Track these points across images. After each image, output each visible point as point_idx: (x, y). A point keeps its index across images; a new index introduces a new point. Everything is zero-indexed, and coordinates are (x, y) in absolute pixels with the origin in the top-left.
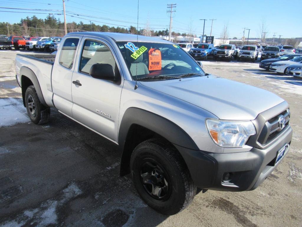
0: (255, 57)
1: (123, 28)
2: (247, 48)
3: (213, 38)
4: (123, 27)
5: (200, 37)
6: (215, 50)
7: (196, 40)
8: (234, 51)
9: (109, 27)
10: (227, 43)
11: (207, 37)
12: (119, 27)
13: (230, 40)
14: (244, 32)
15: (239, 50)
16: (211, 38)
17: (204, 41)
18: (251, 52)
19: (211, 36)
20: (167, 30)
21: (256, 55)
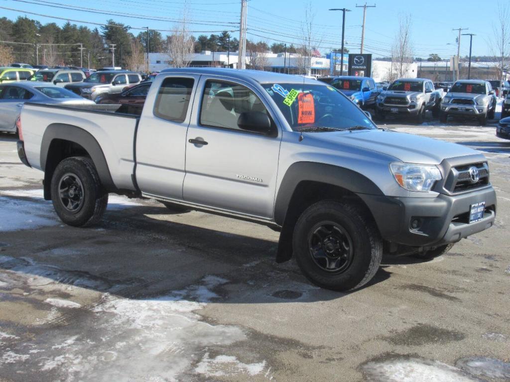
0: (485, 111)
1: (86, 28)
2: (463, 87)
3: (368, 58)
4: (84, 25)
5: (328, 56)
6: (379, 94)
7: (317, 63)
8: (429, 94)
9: (38, 23)
10: (411, 73)
11: (351, 57)
12: (72, 23)
13: (419, 64)
14: (458, 40)
15: (442, 94)
16: (363, 59)
17: (346, 69)
18: (475, 98)
19: (364, 52)
20: (225, 35)
21: (488, 107)
